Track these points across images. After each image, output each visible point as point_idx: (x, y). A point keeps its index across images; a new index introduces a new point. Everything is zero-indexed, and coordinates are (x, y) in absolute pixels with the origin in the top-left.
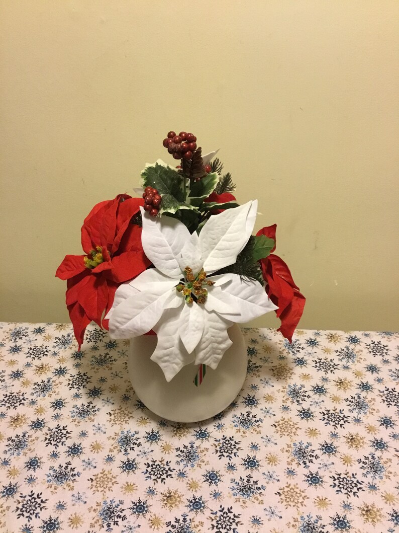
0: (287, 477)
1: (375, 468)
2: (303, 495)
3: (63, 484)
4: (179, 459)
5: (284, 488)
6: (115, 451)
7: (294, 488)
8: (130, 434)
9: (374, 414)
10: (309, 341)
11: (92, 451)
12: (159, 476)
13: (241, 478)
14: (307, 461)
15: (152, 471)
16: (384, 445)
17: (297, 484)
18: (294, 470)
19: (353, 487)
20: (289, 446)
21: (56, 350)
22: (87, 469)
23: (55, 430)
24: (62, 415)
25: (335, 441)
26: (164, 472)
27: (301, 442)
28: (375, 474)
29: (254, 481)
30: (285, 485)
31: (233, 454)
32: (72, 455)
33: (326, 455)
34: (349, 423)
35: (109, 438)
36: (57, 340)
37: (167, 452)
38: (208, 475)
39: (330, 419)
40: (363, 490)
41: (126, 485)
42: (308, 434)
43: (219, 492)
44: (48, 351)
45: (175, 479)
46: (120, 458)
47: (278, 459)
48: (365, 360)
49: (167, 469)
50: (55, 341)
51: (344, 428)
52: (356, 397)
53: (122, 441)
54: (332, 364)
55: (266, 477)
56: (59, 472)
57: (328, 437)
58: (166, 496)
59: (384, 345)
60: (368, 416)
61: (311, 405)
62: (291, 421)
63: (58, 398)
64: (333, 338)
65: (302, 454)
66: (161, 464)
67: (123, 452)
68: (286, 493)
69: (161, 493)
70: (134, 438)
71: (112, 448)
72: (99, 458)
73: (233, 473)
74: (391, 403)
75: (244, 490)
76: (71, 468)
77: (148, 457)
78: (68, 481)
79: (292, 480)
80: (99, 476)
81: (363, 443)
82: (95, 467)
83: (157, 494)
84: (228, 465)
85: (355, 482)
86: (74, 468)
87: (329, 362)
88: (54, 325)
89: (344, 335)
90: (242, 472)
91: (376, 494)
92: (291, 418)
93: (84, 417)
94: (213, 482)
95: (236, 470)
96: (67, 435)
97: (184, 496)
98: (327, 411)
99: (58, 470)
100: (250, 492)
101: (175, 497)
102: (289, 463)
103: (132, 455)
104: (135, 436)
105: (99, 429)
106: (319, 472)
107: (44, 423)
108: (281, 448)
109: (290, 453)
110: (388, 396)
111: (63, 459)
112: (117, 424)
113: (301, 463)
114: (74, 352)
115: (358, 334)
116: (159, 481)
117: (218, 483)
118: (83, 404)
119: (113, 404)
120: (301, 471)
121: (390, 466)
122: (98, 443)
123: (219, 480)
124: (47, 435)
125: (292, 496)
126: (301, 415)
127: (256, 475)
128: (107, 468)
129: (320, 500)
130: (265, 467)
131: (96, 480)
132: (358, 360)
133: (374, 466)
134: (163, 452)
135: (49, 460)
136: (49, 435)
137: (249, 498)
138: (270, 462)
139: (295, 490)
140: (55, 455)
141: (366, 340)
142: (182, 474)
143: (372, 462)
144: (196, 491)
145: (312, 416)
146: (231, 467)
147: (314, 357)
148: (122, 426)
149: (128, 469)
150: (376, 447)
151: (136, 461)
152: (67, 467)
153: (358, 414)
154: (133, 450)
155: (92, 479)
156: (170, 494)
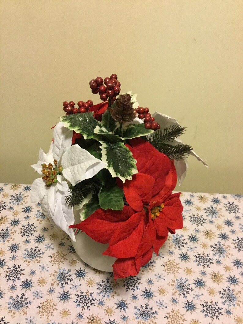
0: (172, 305)
1: (230, 298)
2: (183, 318)
3: (19, 310)
4: (99, 291)
5: (170, 313)
6: (55, 284)
7: (177, 313)
8: (65, 272)
9: (229, 257)
10: (186, 201)
11: (39, 285)
12: (85, 304)
13: (141, 306)
14: (185, 293)
15: (81, 300)
16: (236, 281)
17: (179, 310)
18: (177, 299)
19: (215, 312)
20: (173, 281)
21: (12, 205)
22: (36, 298)
23: (13, 268)
24: (17, 256)
25: (204, 277)
26: (89, 301)
27: (181, 278)
28: (230, 302)
29: (150, 308)
30: (170, 311)
31: (136, 287)
32: (25, 288)
33: (198, 288)
34: (213, 264)
35: (50, 275)
36: (12, 197)
37: (91, 286)
38: (119, 303)
39: (200, 261)
40: (222, 315)
41: (63, 311)
42: (186, 272)
43: (127, 317)
44: (6, 205)
45: (96, 306)
46: (59, 290)
47: (166, 291)
48: (224, 216)
49: (91, 299)
50: (11, 198)
51: (210, 267)
52: (218, 244)
53: (60, 277)
54: (202, 219)
55: (158, 304)
56: (17, 301)
57: (199, 274)
58: (90, 319)
59: (236, 205)
60: (225, 259)
61: (188, 250)
62: (175, 262)
63: (14, 243)
64: (203, 199)
65: (182, 287)
66: (87, 295)
67: (60, 286)
68: (171, 317)
69: (87, 317)
70: (68, 275)
71: (53, 282)
72: (44, 290)
73: (136, 302)
74: (240, 249)
75: (144, 314)
76: (25, 298)
77: (78, 289)
78: (23, 307)
79: (175, 307)
80: (44, 304)
81: (222, 279)
82: (42, 297)
83: (84, 318)
84: (133, 296)
85: (217, 308)
86: (27, 298)
87: (200, 217)
88: (10, 185)
89: (209, 197)
90: (142, 301)
91: (231, 317)
92: (174, 260)
93: (33, 258)
94: (123, 309)
95: (138, 299)
96: (21, 272)
97: (103, 320)
98: (198, 254)
99: (16, 299)
100: (148, 316)
101: (96, 320)
102: (173, 294)
103: (67, 288)
104: (69, 274)
105: (44, 268)
106: (193, 301)
107: (4, 263)
108: (168, 283)
109: (174, 286)
110: (239, 244)
111: (19, 291)
112: (56, 264)
113: (181, 294)
114: (24, 207)
115: (219, 196)
116: (86, 307)
117: (126, 310)
118: (31, 248)
119: (53, 249)
120: (182, 300)
121: (240, 296)
122: (43, 279)
123: (126, 307)
124: (7, 272)
125: (176, 319)
126: (181, 258)
127: (152, 303)
128: (50, 297)
129: (194, 321)
130: (157, 297)
131: (42, 307)
132: (219, 216)
133: (230, 297)
134: (88, 285)
135: (9, 291)
136: (8, 273)
137: (146, 321)
138: (161, 293)
139: (178, 314)
140: (13, 288)
141: (224, 201)
142: (101, 303)
143: (228, 293)
144: (111, 316)
145: (189, 258)
146: (135, 297)
147: (190, 214)
148: (60, 265)
149: (64, 299)
150: (231, 282)
151: (69, 293)
152: (22, 297)
153: (219, 257)
154: (67, 284)
155: (39, 307)
156: (93, 318)
